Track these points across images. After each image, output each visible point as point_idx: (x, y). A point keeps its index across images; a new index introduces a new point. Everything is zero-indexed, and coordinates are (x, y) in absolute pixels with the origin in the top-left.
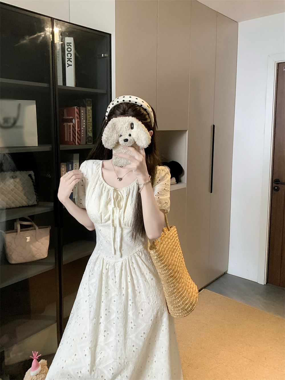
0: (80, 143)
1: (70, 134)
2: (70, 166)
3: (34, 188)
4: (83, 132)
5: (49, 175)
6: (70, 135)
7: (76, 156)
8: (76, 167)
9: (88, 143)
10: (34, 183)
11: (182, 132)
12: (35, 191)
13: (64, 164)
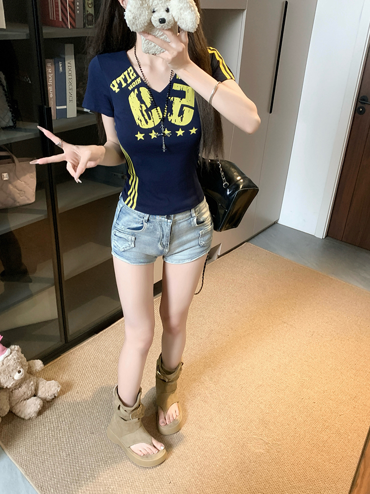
0: (74, 25)
1: (57, 7)
2: (60, 65)
3: (7, 100)
4: (78, 6)
5: (29, 78)
6: (57, 9)
7: (69, 48)
8: (70, 68)
9: (87, 25)
10: (5, 92)
11: (237, 12)
12: (9, 106)
13: (51, 60)
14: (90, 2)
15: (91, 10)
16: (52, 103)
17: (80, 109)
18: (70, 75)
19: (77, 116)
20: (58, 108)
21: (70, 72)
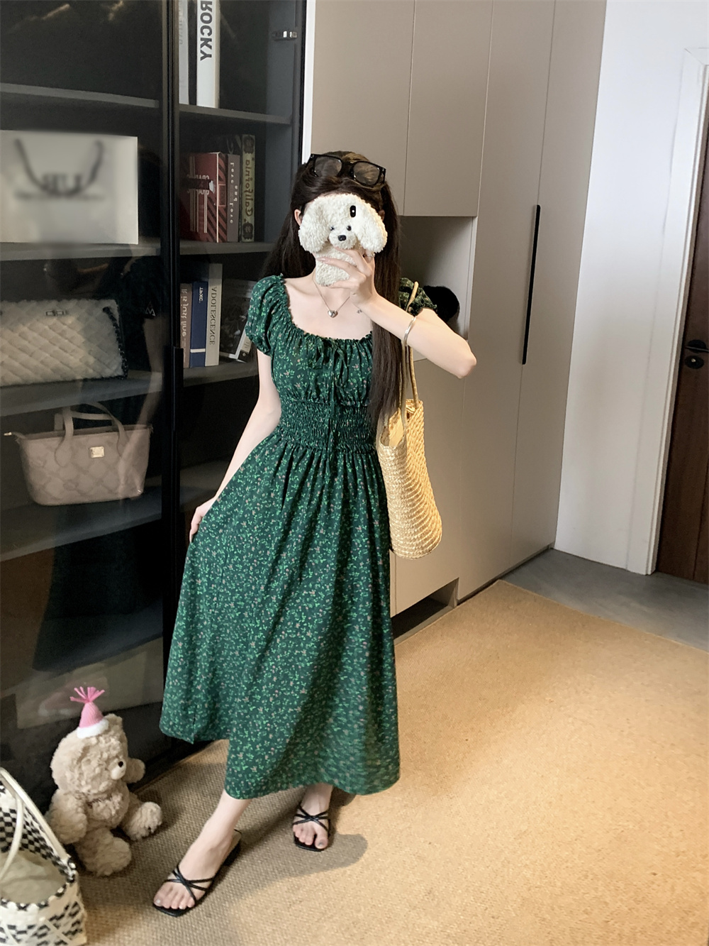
0: (225, 239)
1: (202, 215)
2: (201, 292)
3: (118, 339)
4: (232, 213)
5: (153, 310)
6: (202, 217)
7: (217, 269)
8: (214, 296)
9: (243, 238)
10: (117, 327)
11: (463, 221)
12: (120, 346)
13: (187, 285)
14: (249, 208)
15: (250, 219)
16: (184, 344)
17: (225, 354)
18: (214, 305)
19: (219, 364)
20: (192, 351)
21: (214, 302)
